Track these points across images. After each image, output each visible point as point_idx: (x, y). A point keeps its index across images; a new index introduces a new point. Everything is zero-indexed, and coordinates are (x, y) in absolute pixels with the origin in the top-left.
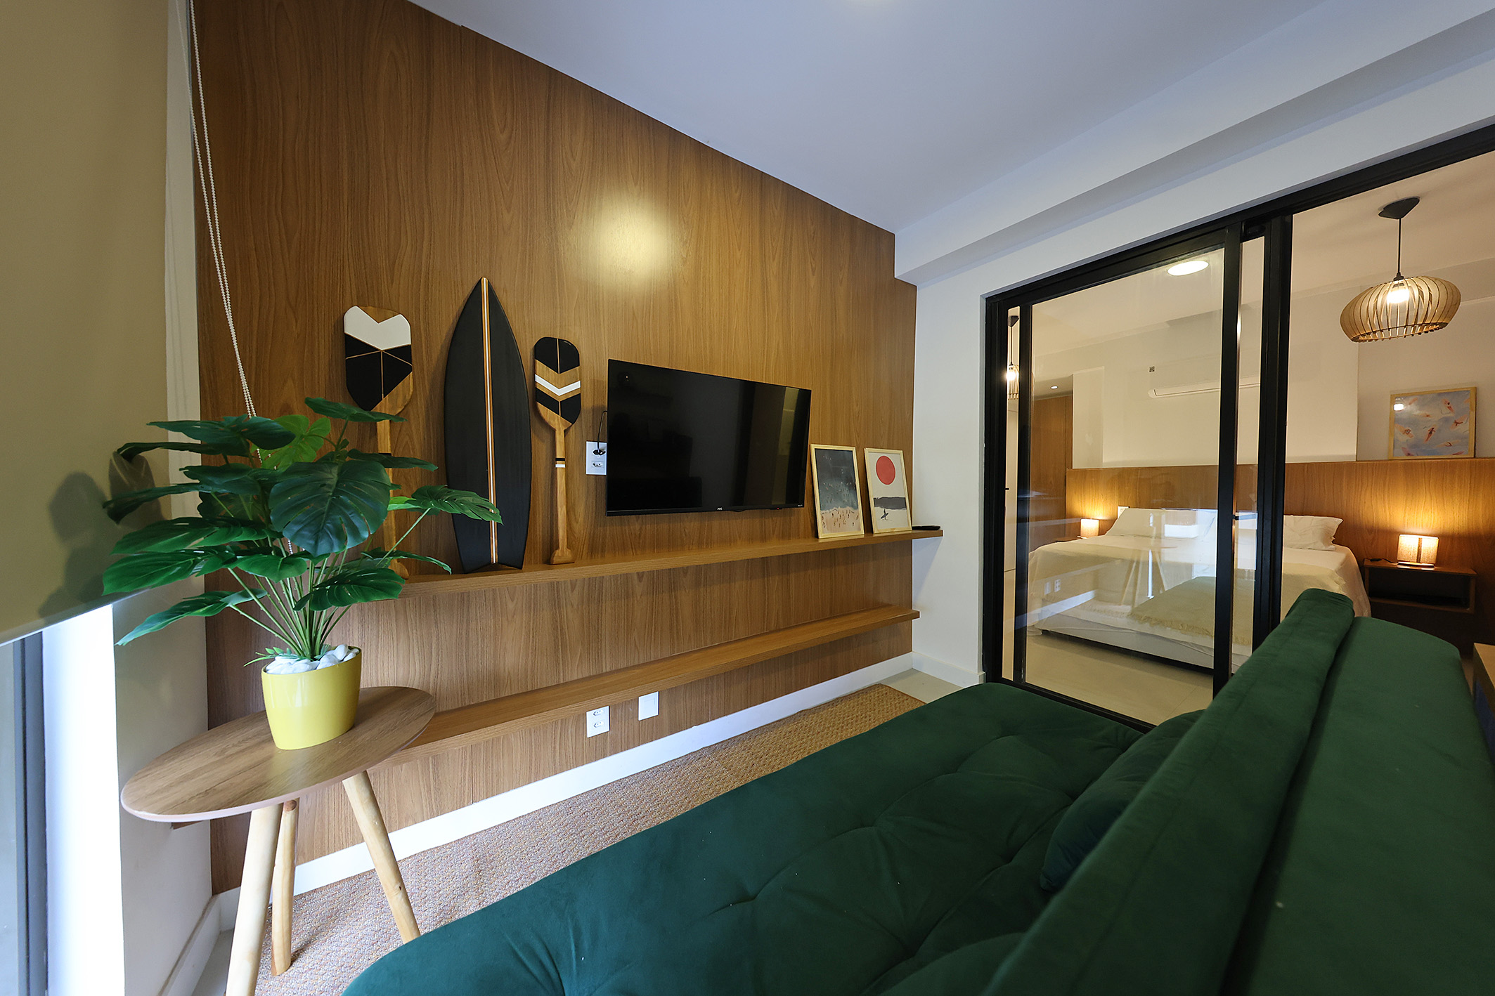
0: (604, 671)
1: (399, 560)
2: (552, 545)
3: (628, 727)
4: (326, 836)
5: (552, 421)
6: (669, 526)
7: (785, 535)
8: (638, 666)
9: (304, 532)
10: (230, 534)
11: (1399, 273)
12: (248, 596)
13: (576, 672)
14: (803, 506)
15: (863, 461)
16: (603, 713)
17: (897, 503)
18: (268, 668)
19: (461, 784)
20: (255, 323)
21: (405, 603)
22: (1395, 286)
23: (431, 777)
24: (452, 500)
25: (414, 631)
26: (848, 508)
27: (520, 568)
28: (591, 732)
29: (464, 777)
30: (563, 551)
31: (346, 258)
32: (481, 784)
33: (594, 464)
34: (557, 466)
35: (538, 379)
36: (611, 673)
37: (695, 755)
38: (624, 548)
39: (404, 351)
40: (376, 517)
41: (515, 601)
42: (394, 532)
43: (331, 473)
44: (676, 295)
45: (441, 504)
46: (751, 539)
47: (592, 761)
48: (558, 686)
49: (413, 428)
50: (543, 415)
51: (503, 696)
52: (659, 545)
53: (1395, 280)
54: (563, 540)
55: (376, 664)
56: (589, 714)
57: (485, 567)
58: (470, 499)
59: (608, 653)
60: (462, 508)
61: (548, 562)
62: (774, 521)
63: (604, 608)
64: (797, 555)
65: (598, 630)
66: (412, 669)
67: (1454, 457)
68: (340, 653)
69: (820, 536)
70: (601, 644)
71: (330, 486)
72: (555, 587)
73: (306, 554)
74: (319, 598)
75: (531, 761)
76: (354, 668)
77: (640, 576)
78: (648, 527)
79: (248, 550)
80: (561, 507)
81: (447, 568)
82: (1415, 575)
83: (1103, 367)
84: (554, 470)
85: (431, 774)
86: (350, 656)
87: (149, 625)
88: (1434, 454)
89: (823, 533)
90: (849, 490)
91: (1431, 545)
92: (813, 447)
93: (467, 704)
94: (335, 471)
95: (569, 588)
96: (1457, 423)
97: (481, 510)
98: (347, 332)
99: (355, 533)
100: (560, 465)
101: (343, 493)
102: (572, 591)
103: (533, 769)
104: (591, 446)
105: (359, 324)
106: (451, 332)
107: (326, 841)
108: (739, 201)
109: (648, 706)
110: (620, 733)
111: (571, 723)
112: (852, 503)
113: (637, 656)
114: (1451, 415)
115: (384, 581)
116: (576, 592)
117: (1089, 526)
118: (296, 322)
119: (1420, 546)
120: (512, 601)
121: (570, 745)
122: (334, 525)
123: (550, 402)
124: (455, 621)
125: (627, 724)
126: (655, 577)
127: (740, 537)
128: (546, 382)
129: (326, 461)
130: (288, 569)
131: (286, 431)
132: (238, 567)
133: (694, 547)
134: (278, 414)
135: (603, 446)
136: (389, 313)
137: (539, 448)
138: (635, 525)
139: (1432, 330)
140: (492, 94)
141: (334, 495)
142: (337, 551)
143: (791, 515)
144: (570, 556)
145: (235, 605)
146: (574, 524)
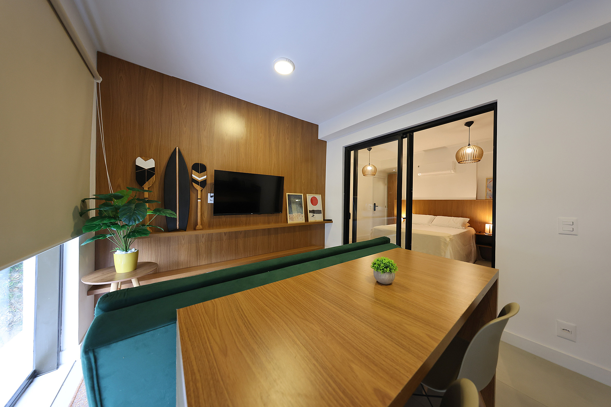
0: (213, 262)
1: (149, 228)
2: (196, 224)
5: (197, 188)
6: (235, 219)
7: (277, 222)
8: (222, 262)
9: (126, 220)
10: (110, 220)
11: (469, 144)
12: (112, 235)
13: (203, 262)
14: (282, 213)
15: (306, 198)
17: (319, 212)
18: (115, 253)
20: (111, 163)
21: (151, 239)
22: (468, 147)
24: (164, 212)
25: (153, 248)
26: (299, 213)
27: (185, 230)
30: (199, 226)
31: (137, 143)
33: (210, 200)
34: (198, 201)
35: (193, 175)
36: (215, 263)
38: (219, 225)
39: (153, 169)
40: (144, 217)
42: (148, 220)
44: (239, 148)
45: (160, 213)
46: (264, 223)
48: (198, 266)
49: (155, 190)
50: (194, 186)
51: (180, 268)
52: (231, 225)
53: (468, 145)
54: (199, 223)
55: (142, 255)
57: (175, 230)
58: (169, 212)
59: (214, 257)
60: (166, 215)
61: (195, 229)
62: (273, 217)
63: (213, 243)
64: (281, 228)
65: (211, 250)
66: (152, 259)
68: (133, 250)
69: (288, 223)
70: (212, 254)
71: (133, 209)
72: (197, 236)
73: (127, 225)
74: (129, 236)
76: (137, 254)
77: (225, 234)
78: (228, 219)
79: (113, 224)
80: (200, 213)
81: (162, 229)
82: (487, 237)
86: (136, 251)
87: (88, 241)
89: (290, 221)
90: (300, 208)
92: (287, 194)
93: (169, 270)
94: (134, 205)
95: (202, 236)
97: (171, 214)
98: (136, 164)
99: (139, 220)
100: (199, 201)
101: (136, 211)
102: (203, 238)
104: (209, 194)
105: (140, 162)
106: (167, 163)
108: (261, 118)
112: (301, 212)
113: (224, 258)
115: (145, 233)
116: (204, 239)
118: (122, 162)
119: (490, 228)
120: (184, 240)
122: (134, 218)
123: (197, 182)
124: (166, 245)
126: (230, 233)
127: (260, 222)
128: (196, 176)
129: (130, 203)
130: (121, 228)
131: (122, 195)
132: (110, 228)
133: (244, 225)
134: (116, 187)
135: (212, 194)
136: (149, 158)
137: (193, 195)
138: (224, 218)
139: (477, 162)
140: (181, 94)
141: (134, 211)
142: (134, 224)
143: (279, 216)
144: (202, 227)
145: (108, 237)
146: (204, 218)
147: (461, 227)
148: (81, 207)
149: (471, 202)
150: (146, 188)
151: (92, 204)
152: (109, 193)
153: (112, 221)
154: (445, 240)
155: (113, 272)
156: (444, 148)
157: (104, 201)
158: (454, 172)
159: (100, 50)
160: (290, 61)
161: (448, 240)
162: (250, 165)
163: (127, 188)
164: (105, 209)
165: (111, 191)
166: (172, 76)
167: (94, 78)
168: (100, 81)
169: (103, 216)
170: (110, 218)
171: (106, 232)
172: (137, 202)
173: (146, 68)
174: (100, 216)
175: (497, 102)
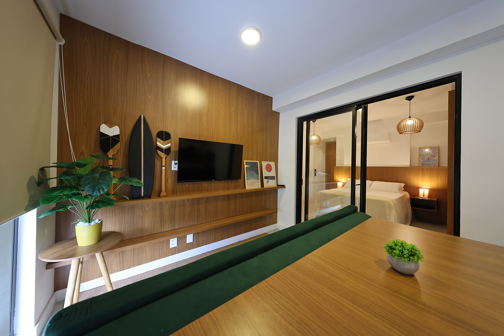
0: (176, 228)
1: (114, 197)
2: (161, 191)
3: (183, 245)
4: (88, 276)
5: (161, 155)
6: (198, 185)
7: (235, 188)
8: (185, 227)
9: (90, 190)
10: (72, 191)
11: (410, 116)
12: (73, 206)
13: (167, 228)
14: (241, 179)
15: (261, 165)
16: (175, 240)
17: (272, 178)
18: (77, 225)
19: (130, 261)
20: (74, 129)
21: (115, 208)
22: (409, 119)
23: (121, 259)
24: (129, 181)
25: (117, 216)
26: (256, 179)
27: (150, 198)
28: (171, 246)
29: (131, 259)
30: (163, 193)
31: (101, 110)
32: (136, 262)
33: (174, 167)
34: (163, 168)
35: (158, 143)
36: (178, 229)
37: (204, 254)
38: (183, 192)
39: (117, 136)
40: (109, 186)
41: (149, 207)
42: (112, 188)
43: (97, 175)
44: (201, 118)
45: (126, 182)
46: (224, 189)
47: (171, 255)
48: (161, 232)
49: (119, 157)
50: (159, 153)
51: (144, 235)
52: (194, 191)
54: (164, 190)
55: (106, 225)
56: (171, 240)
57: (140, 198)
58: (135, 180)
59: (177, 223)
60: (132, 183)
61: (159, 196)
62: (232, 183)
63: (176, 210)
64: (239, 194)
65: (174, 216)
66: (116, 227)
67: (434, 166)
68: (97, 221)
69: (246, 188)
70: (175, 220)
71: (97, 178)
72: (161, 204)
73: (90, 195)
74: (91, 207)
75: (152, 255)
76: (100, 225)
77: (188, 200)
78: (191, 185)
79: (75, 195)
80: (163, 180)
81: (128, 198)
82: (423, 200)
83: (344, 135)
84: (162, 169)
85: (121, 258)
86: (100, 222)
87: (47, 213)
88: (429, 165)
89: (247, 187)
90: (256, 174)
91: (427, 192)
92: (245, 161)
93: (133, 237)
94: (98, 174)
95: (166, 203)
96: (434, 157)
97: (138, 183)
98: (101, 131)
99: (103, 190)
101: (101, 180)
102: (167, 204)
103: (153, 257)
104: (173, 162)
105: (105, 129)
106: (132, 130)
107: (88, 277)
108: (222, 90)
109: (190, 239)
110: (180, 247)
111: (165, 243)
112: (257, 178)
113: (186, 224)
114: (433, 154)
115: (111, 202)
116: (167, 205)
117: (340, 184)
118: (86, 128)
119: (424, 192)
120: (148, 207)
121: (165, 250)
122: (98, 188)
123: (161, 150)
124: (130, 213)
125: (183, 244)
126: (193, 200)
127: (221, 189)
128: (160, 144)
129: (93, 171)
130: (84, 199)
131: (85, 163)
132: (71, 199)
133: (206, 191)
134: (79, 154)
135: (177, 162)
136: (113, 125)
137: (157, 163)
138: (187, 185)
139: (417, 133)
140: (147, 63)
141: (98, 180)
142: (98, 194)
143: (237, 182)
144: (166, 194)
145: (69, 208)
146: (168, 185)
147: (398, 191)
148: (39, 176)
149: (404, 169)
150: (110, 156)
151: (53, 173)
152: (72, 161)
153: (75, 191)
154: (390, 204)
155: (75, 245)
156: (381, 120)
157: (65, 170)
158: (390, 142)
159: (63, 13)
160: (258, 30)
161: (392, 204)
162: (211, 133)
163: (91, 155)
164: (66, 178)
165: (74, 159)
166: (137, 44)
167: (56, 40)
168: (62, 43)
169: (63, 186)
170: (71, 187)
171: (67, 203)
172: (101, 170)
173: (111, 34)
174: (61, 186)
175: (461, 73)
